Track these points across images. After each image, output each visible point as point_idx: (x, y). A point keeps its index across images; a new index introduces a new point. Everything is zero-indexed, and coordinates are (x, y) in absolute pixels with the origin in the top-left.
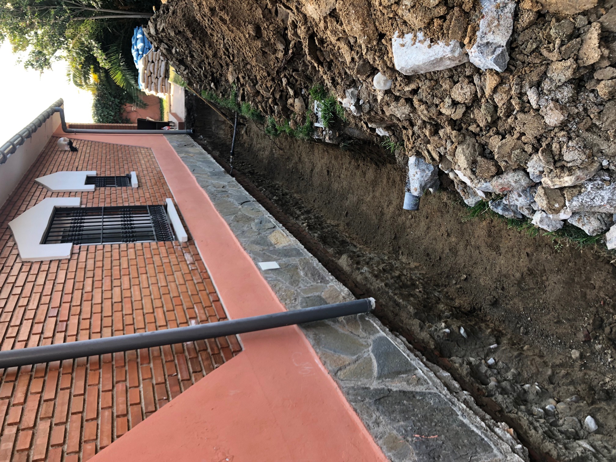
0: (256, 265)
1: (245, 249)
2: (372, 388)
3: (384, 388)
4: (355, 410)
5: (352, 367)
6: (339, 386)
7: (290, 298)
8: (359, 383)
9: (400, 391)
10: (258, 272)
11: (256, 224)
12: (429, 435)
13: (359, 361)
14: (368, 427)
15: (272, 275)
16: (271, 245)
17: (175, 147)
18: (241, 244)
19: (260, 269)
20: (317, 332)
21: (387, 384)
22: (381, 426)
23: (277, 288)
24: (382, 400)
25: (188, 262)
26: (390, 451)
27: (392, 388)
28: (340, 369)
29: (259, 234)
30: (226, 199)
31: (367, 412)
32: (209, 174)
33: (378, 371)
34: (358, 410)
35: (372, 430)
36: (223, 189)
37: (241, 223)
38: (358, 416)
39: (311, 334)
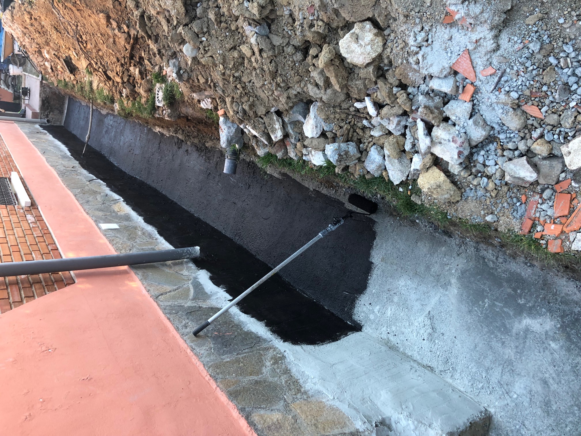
0: (97, 225)
1: (88, 214)
2: (186, 306)
3: (195, 306)
4: (169, 319)
5: (172, 293)
6: (158, 305)
7: (125, 249)
8: (176, 303)
9: (209, 308)
10: (98, 231)
11: (102, 197)
12: (225, 333)
13: (179, 290)
14: (177, 329)
15: (111, 233)
16: (114, 212)
17: (26, 133)
18: (85, 210)
19: (100, 228)
20: (145, 271)
21: (199, 303)
22: (188, 328)
23: (115, 242)
24: (193, 313)
25: (29, 222)
26: (192, 342)
27: (203, 306)
28: (162, 294)
29: (103, 204)
30: (75, 177)
31: (179, 320)
32: (60, 156)
33: (194, 295)
34: (171, 319)
35: (180, 331)
36: (73, 169)
37: (87, 195)
38: (171, 322)
39: (140, 272)
